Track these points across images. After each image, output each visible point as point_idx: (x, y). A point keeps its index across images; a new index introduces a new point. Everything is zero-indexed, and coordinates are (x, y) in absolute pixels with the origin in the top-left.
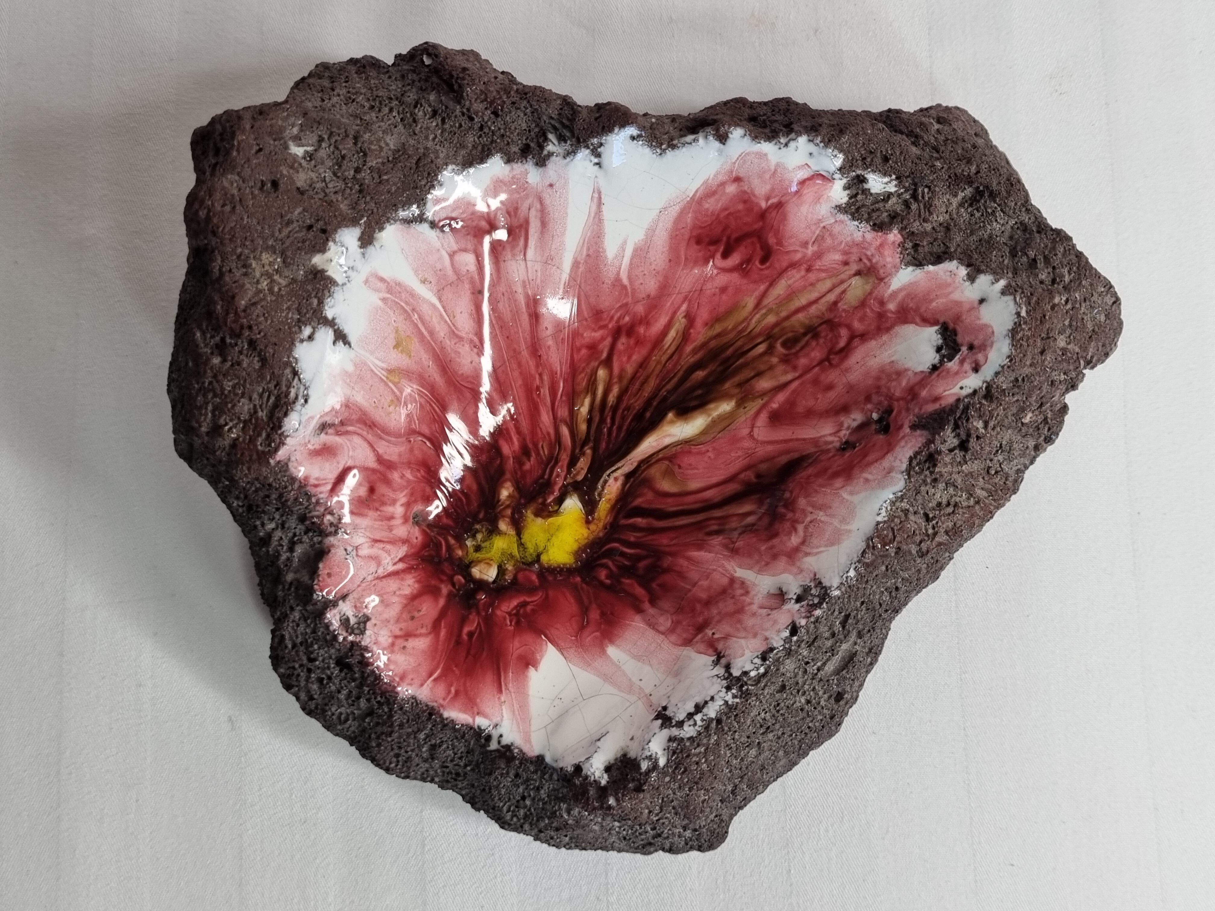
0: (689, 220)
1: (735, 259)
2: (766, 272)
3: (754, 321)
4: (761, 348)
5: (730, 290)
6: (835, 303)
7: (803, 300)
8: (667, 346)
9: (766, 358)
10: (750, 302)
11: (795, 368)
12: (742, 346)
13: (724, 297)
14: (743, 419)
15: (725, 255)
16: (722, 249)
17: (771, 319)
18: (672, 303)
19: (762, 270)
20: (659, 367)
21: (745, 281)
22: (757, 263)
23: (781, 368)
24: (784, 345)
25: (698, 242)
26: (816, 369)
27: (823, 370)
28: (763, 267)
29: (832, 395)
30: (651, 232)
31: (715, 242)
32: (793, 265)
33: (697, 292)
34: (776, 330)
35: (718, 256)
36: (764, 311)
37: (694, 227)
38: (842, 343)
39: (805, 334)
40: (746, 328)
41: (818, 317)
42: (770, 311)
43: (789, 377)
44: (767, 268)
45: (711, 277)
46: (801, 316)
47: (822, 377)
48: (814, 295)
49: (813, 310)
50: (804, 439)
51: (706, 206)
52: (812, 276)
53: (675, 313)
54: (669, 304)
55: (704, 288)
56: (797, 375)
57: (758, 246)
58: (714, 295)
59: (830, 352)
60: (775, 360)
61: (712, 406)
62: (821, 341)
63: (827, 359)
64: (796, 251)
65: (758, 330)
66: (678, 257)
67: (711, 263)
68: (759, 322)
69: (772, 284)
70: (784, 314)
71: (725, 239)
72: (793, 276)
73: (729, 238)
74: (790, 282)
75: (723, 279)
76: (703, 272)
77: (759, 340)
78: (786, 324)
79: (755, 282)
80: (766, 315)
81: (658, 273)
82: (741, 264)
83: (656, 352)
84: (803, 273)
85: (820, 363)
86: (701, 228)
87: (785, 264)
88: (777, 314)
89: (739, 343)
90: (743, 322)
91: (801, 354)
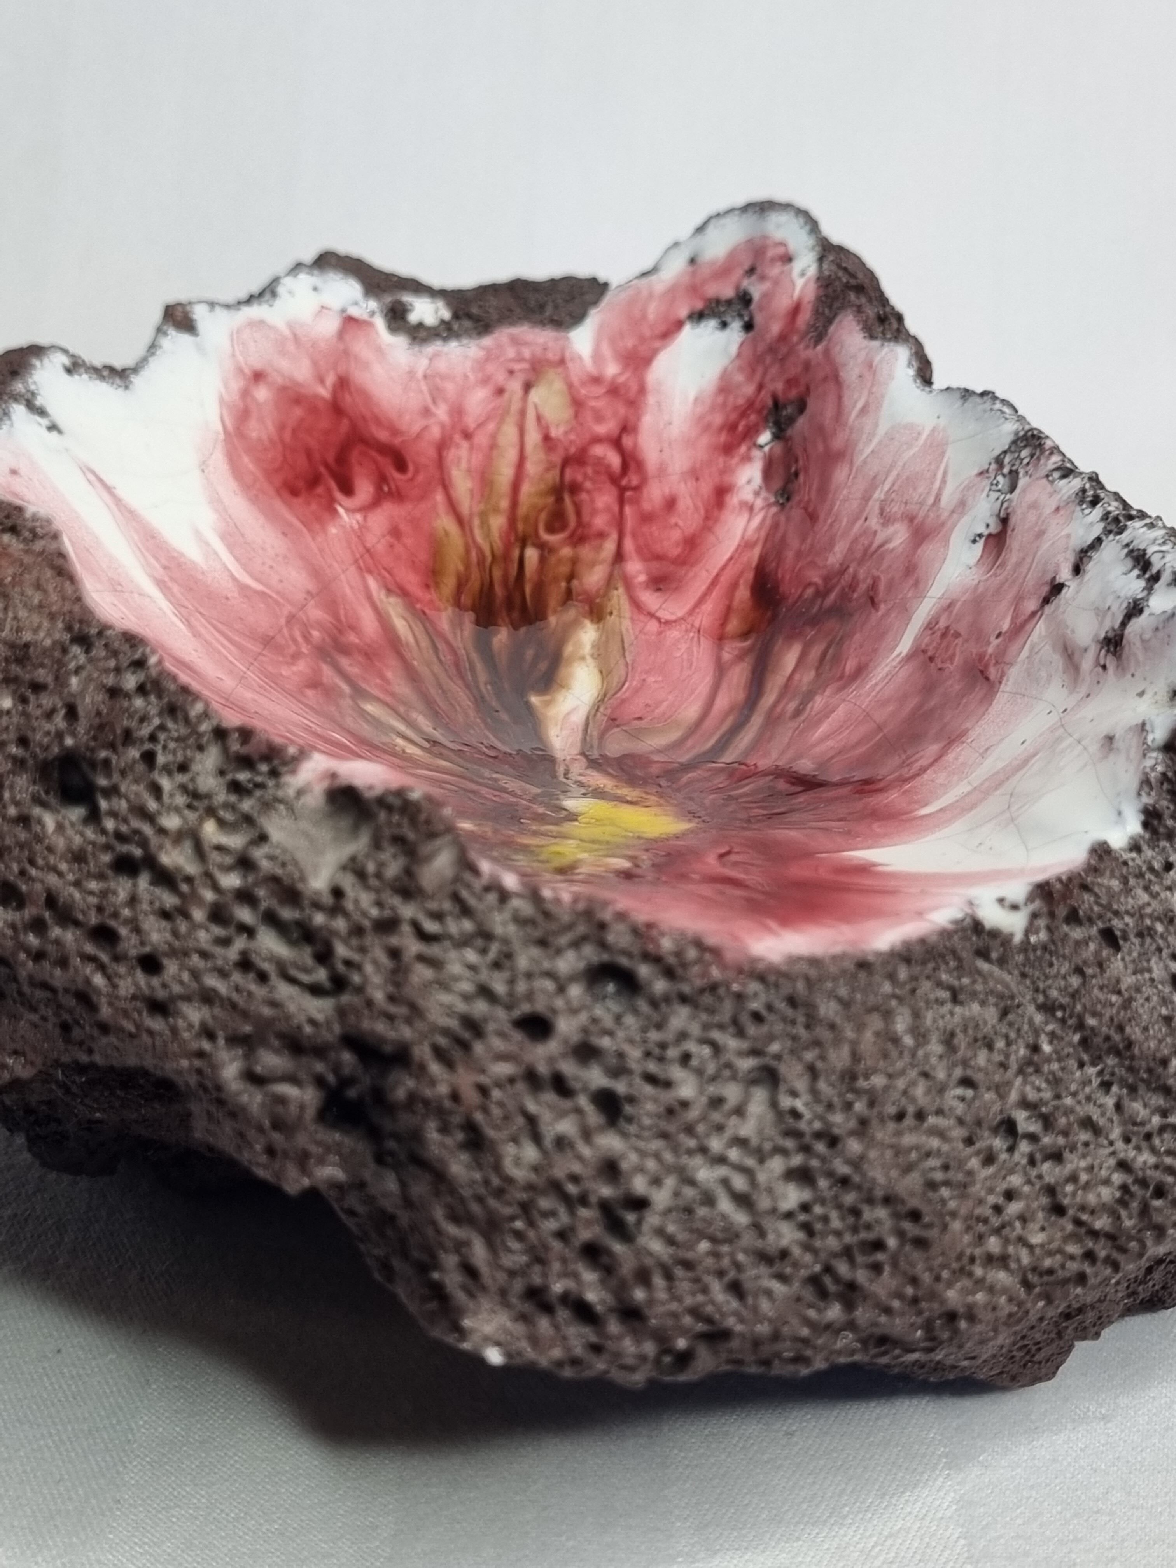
0: (251, 467)
1: (365, 490)
2: (421, 478)
3: (479, 539)
4: (532, 554)
5: (404, 527)
6: (547, 438)
7: (505, 472)
8: (411, 640)
9: (553, 560)
10: (445, 523)
11: (601, 535)
12: (505, 576)
13: (409, 541)
14: (626, 623)
15: (348, 489)
16: (333, 485)
17: (498, 522)
18: (351, 587)
19: (412, 480)
20: (437, 668)
21: (409, 506)
22: (397, 475)
23: (585, 552)
24: (551, 530)
25: (294, 492)
26: (628, 510)
27: (636, 502)
28: (410, 474)
29: (685, 503)
30: (216, 502)
31: (314, 482)
32: (442, 446)
33: (367, 556)
34: (520, 527)
35: (338, 495)
36: (476, 522)
37: (269, 474)
38: (614, 460)
39: (559, 500)
40: (480, 551)
41: (548, 470)
42: (484, 516)
43: (609, 547)
44: (417, 472)
45: (361, 527)
46: (526, 489)
47: (647, 506)
48: (511, 455)
49: (532, 468)
50: (731, 559)
51: (254, 435)
52: (482, 439)
53: (369, 597)
54: (348, 591)
55: (369, 545)
56: (614, 536)
57: (374, 454)
58: (392, 546)
59: (614, 480)
60: (566, 552)
61: (569, 649)
62: (588, 485)
63: (622, 490)
64: (426, 428)
65: (498, 544)
66: (290, 525)
67: (341, 511)
68: (487, 535)
69: (445, 485)
70: (505, 504)
71: (322, 470)
72: (459, 459)
73: (327, 466)
74: (464, 465)
75: (379, 520)
76: (343, 527)
77: (516, 553)
78: (522, 510)
79: (422, 498)
80: (485, 524)
81: (285, 557)
82: (379, 489)
83: (408, 656)
84: (465, 445)
85: (621, 501)
86: (277, 471)
87: (432, 452)
88: (496, 510)
89: (497, 574)
90: (467, 551)
91: (586, 518)
